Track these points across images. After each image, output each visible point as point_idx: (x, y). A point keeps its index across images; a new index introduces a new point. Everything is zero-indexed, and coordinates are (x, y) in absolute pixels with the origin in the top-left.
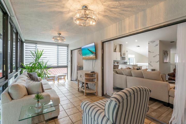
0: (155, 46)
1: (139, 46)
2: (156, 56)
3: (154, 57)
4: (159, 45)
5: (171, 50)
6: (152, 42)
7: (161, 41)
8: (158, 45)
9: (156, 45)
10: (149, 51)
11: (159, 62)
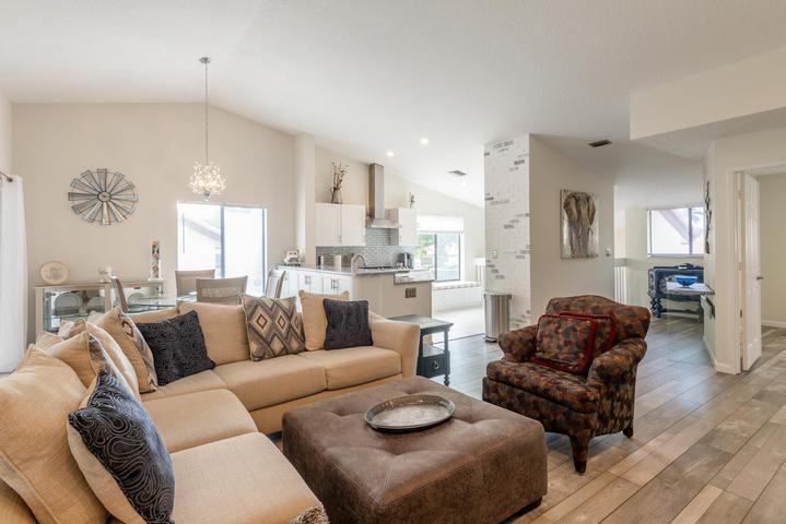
0: (513, 166)
1: (458, 173)
2: (515, 224)
3: (509, 226)
4: (527, 159)
5: (616, 189)
6: (500, 145)
7: (537, 141)
8: (523, 161)
9: (516, 163)
10: (489, 199)
11: (530, 253)
